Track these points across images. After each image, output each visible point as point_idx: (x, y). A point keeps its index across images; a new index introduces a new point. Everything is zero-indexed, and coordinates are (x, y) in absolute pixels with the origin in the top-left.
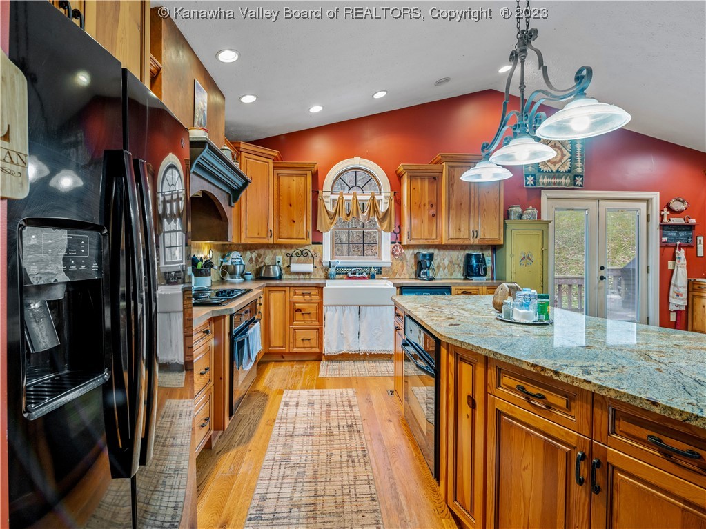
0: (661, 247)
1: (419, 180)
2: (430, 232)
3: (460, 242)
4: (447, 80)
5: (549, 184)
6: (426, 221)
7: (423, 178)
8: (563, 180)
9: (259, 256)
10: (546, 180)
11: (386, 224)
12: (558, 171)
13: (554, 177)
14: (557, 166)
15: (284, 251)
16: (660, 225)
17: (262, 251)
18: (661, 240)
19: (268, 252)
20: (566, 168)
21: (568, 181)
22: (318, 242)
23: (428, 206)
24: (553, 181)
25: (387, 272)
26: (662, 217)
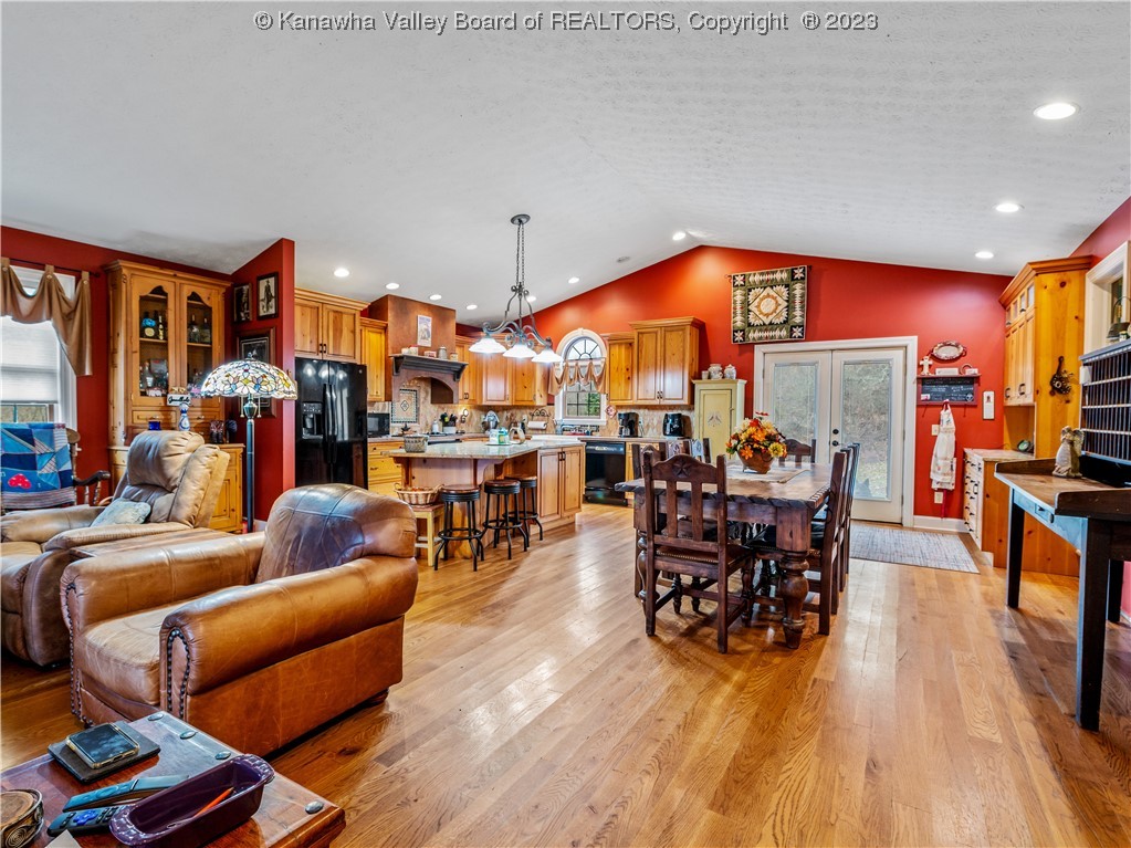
0: (918, 406)
1: (617, 347)
2: (626, 395)
3: (647, 403)
4: (627, 258)
5: (761, 338)
6: (623, 384)
7: (620, 344)
8: (777, 333)
9: (512, 415)
10: (757, 335)
11: (601, 387)
12: (771, 324)
13: (766, 330)
14: (771, 317)
15: (528, 411)
16: (918, 379)
17: (514, 411)
18: (918, 397)
19: (518, 411)
20: (782, 319)
21: (784, 333)
22: (551, 403)
23: (624, 370)
24: (766, 334)
25: (604, 430)
26: (920, 367)
